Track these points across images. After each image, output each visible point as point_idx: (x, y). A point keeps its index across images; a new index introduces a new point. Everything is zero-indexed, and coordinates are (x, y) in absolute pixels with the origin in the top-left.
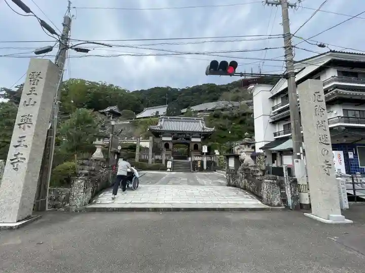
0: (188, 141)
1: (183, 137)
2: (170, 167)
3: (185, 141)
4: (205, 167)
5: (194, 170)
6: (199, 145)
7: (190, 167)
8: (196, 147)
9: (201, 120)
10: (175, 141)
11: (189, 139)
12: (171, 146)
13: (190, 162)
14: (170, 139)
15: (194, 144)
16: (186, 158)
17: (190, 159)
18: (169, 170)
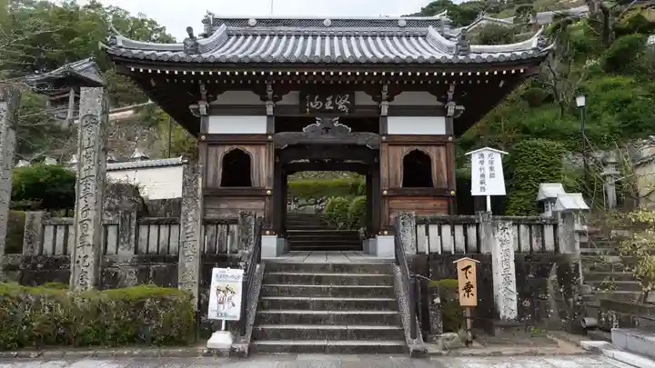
0: (365, 139)
1: (336, 111)
2: (235, 313)
3: (347, 136)
4: (507, 302)
5: (427, 333)
6: (438, 157)
7: (395, 306)
8: (417, 168)
9: (436, 23)
10: (288, 137)
11: (372, 123)
12: (262, 167)
13: (386, 267)
14: (256, 125)
15: (406, 150)
16: (353, 243)
17: (384, 245)
18: (221, 339)
